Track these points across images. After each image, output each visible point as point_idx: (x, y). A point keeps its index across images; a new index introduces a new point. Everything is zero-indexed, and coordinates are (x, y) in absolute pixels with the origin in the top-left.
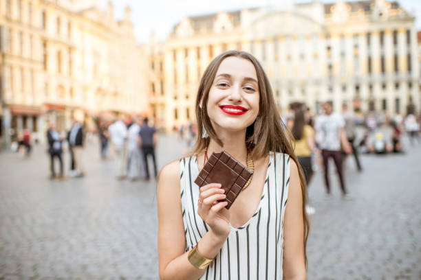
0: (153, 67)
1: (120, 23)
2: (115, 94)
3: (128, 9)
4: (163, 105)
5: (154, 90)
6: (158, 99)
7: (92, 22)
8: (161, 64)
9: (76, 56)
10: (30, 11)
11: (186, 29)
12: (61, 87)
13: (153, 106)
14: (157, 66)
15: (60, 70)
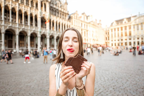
0: (106, 34)
1: (98, 24)
2: (97, 40)
3: (100, 21)
4: (109, 43)
5: (107, 39)
6: (108, 41)
7: (92, 24)
8: (108, 33)
9: (88, 32)
10: (79, 23)
11: (115, 23)
12: (85, 39)
13: (106, 43)
14: (107, 33)
15: (85, 36)
